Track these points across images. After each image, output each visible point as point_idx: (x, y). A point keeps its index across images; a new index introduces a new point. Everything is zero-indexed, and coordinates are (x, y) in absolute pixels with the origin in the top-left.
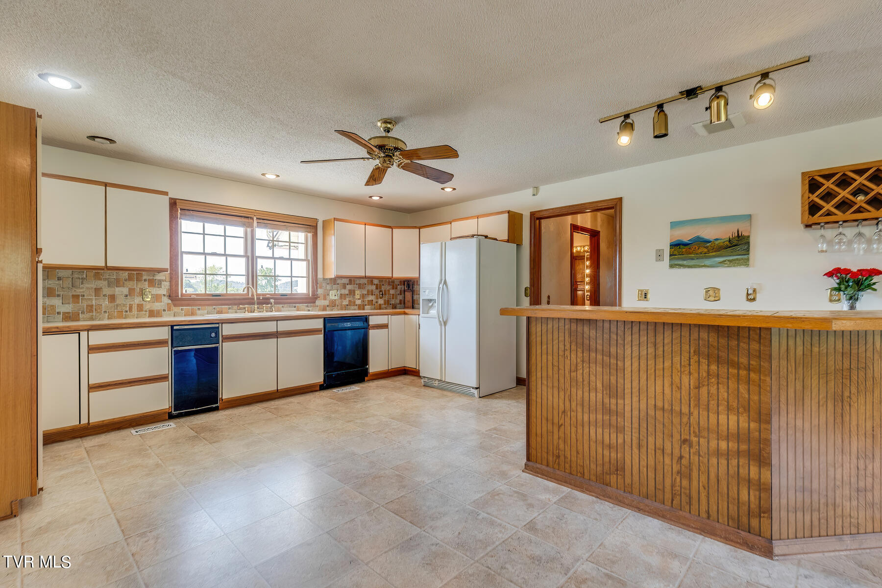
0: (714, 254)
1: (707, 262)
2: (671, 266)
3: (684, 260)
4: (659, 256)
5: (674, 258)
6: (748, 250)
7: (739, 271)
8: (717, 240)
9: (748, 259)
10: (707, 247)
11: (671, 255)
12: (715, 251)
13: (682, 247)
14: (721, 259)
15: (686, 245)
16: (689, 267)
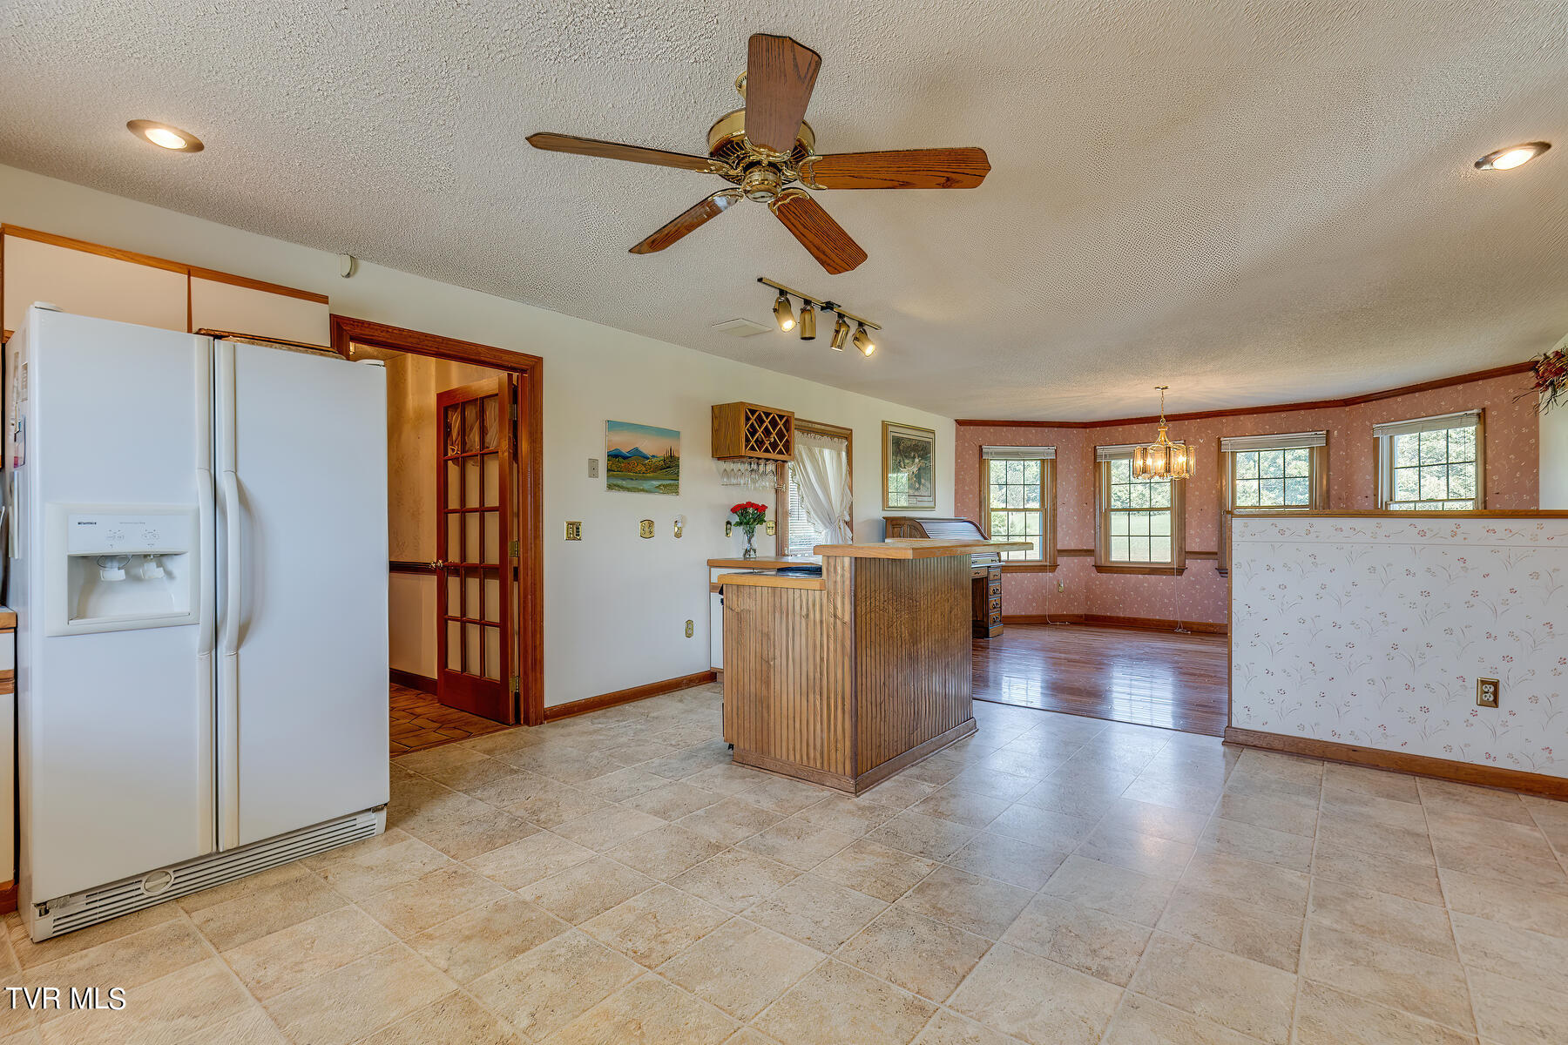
0: (651, 475)
1: (647, 485)
2: (610, 487)
3: (623, 480)
4: (593, 472)
5: (613, 476)
6: (677, 474)
7: (669, 499)
8: (653, 456)
9: (678, 486)
10: (645, 465)
11: (608, 470)
12: (654, 472)
13: (621, 460)
14: (656, 483)
15: (625, 458)
16: (629, 490)
